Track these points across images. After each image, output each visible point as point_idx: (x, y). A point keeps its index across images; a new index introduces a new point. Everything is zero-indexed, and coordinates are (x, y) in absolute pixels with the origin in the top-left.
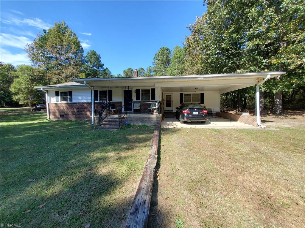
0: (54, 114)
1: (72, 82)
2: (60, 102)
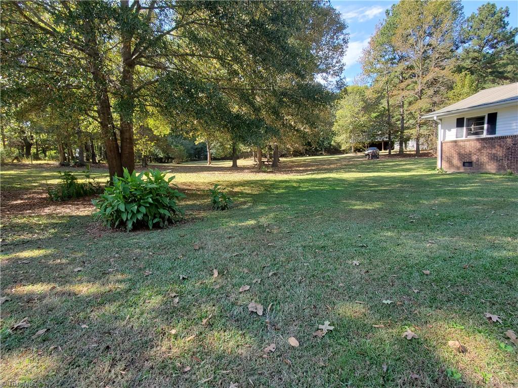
0: (450, 162)
1: (473, 96)
2: (464, 138)
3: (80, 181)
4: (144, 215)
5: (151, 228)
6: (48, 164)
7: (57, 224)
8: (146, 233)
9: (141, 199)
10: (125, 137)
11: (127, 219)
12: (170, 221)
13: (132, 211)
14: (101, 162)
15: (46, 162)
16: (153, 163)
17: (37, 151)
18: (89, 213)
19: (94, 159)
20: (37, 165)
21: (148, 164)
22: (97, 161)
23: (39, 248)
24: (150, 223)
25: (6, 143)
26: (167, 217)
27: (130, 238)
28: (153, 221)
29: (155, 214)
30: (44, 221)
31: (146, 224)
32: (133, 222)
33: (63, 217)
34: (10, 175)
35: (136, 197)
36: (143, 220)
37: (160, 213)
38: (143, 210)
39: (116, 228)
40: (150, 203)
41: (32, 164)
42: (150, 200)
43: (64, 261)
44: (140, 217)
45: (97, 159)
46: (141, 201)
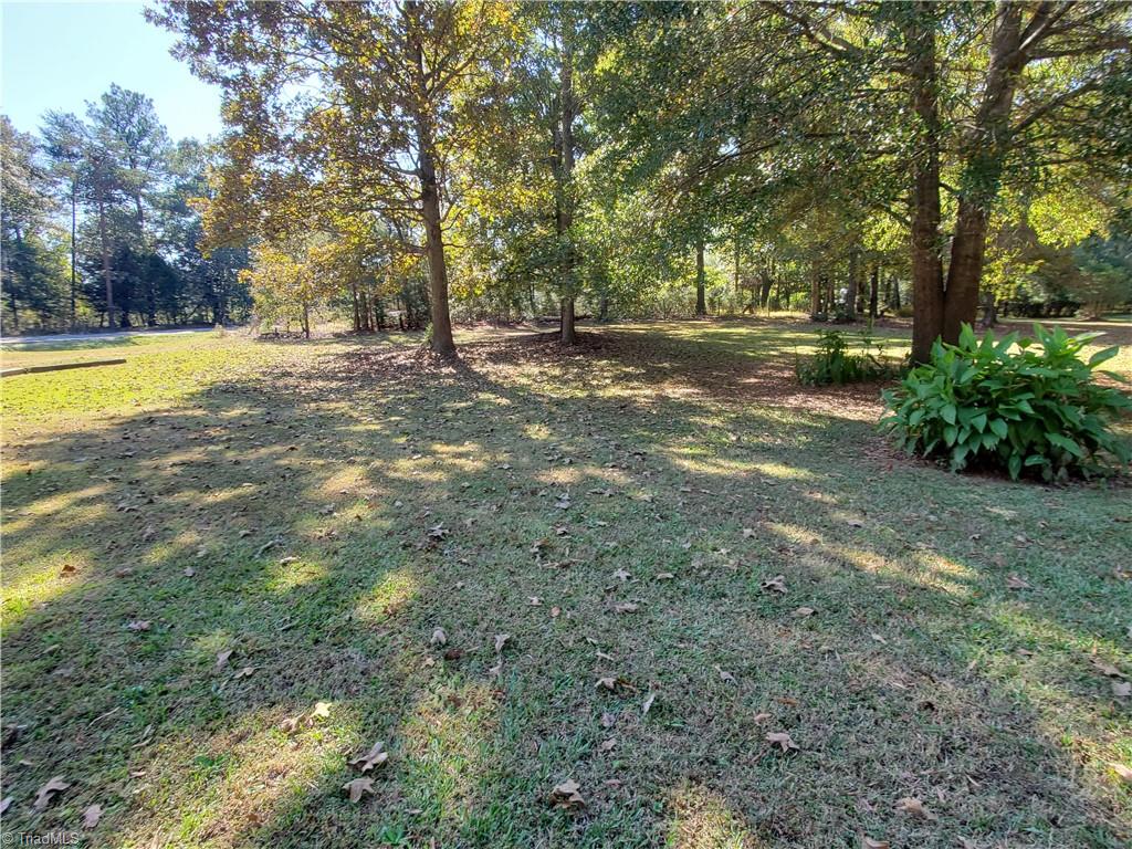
3: (851, 352)
4: (1001, 441)
5: (1014, 475)
6: (792, 318)
7: (809, 427)
8: (1001, 484)
9: (999, 400)
10: (964, 253)
11: (956, 443)
12: (1076, 473)
13: (972, 427)
14: (886, 314)
15: (788, 314)
16: (1011, 319)
17: (779, 293)
18: (866, 418)
19: (873, 306)
20: (777, 318)
21: (998, 319)
22: (879, 313)
23: (786, 464)
24: (1014, 464)
25: (739, 282)
26: (1067, 458)
27: (959, 488)
28: (1023, 459)
29: (1032, 444)
30: (790, 419)
31: (1002, 464)
32: (971, 452)
33: (820, 417)
34: (740, 334)
35: (989, 395)
36: (995, 454)
37: (1049, 442)
38: (1001, 429)
39: (927, 458)
40: (1023, 415)
41: (769, 318)
42: (1027, 408)
43: (827, 498)
44: (990, 444)
45: (880, 306)
46: (1001, 406)
